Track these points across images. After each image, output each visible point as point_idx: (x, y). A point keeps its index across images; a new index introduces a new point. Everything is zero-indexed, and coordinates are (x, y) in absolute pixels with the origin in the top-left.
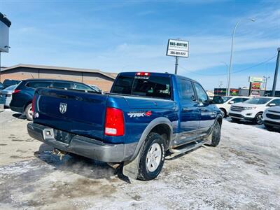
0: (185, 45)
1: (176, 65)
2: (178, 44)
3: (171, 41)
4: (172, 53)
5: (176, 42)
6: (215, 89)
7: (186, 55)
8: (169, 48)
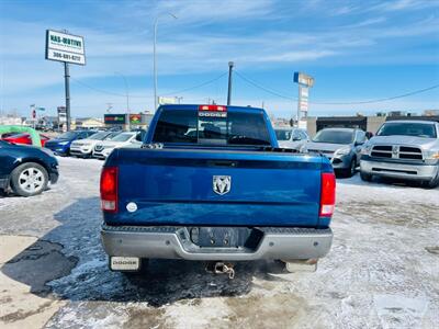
0: (78, 43)
1: (66, 76)
2: (65, 40)
3: (51, 33)
4: (56, 55)
5: (62, 36)
6: (106, 116)
7: (82, 61)
8: (50, 45)
